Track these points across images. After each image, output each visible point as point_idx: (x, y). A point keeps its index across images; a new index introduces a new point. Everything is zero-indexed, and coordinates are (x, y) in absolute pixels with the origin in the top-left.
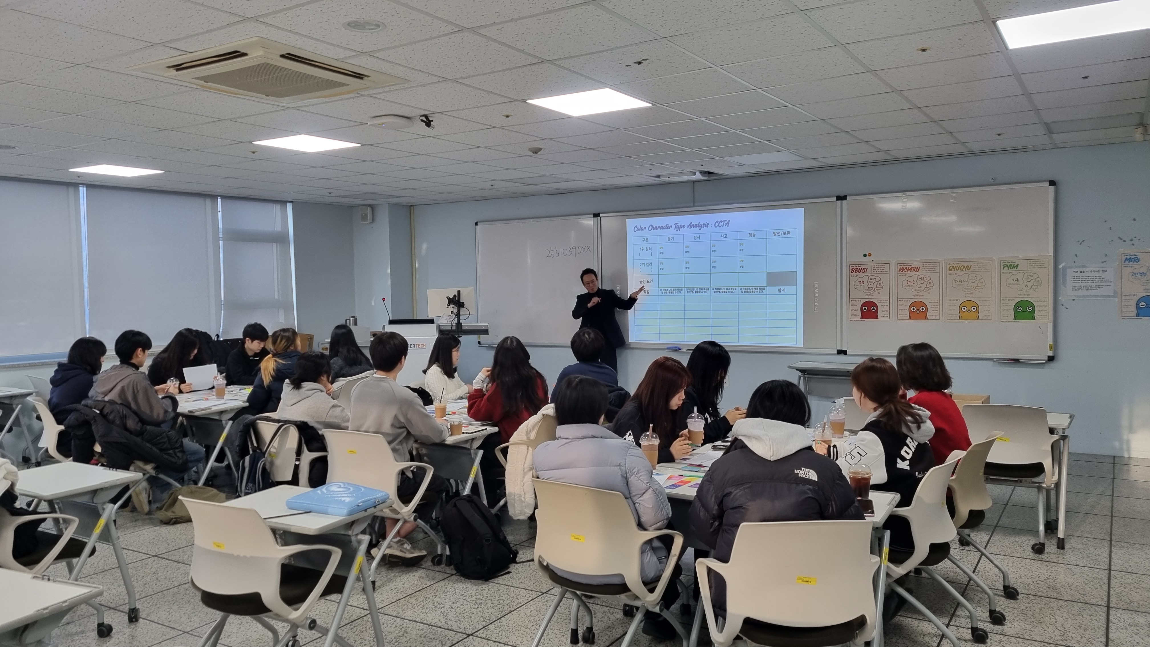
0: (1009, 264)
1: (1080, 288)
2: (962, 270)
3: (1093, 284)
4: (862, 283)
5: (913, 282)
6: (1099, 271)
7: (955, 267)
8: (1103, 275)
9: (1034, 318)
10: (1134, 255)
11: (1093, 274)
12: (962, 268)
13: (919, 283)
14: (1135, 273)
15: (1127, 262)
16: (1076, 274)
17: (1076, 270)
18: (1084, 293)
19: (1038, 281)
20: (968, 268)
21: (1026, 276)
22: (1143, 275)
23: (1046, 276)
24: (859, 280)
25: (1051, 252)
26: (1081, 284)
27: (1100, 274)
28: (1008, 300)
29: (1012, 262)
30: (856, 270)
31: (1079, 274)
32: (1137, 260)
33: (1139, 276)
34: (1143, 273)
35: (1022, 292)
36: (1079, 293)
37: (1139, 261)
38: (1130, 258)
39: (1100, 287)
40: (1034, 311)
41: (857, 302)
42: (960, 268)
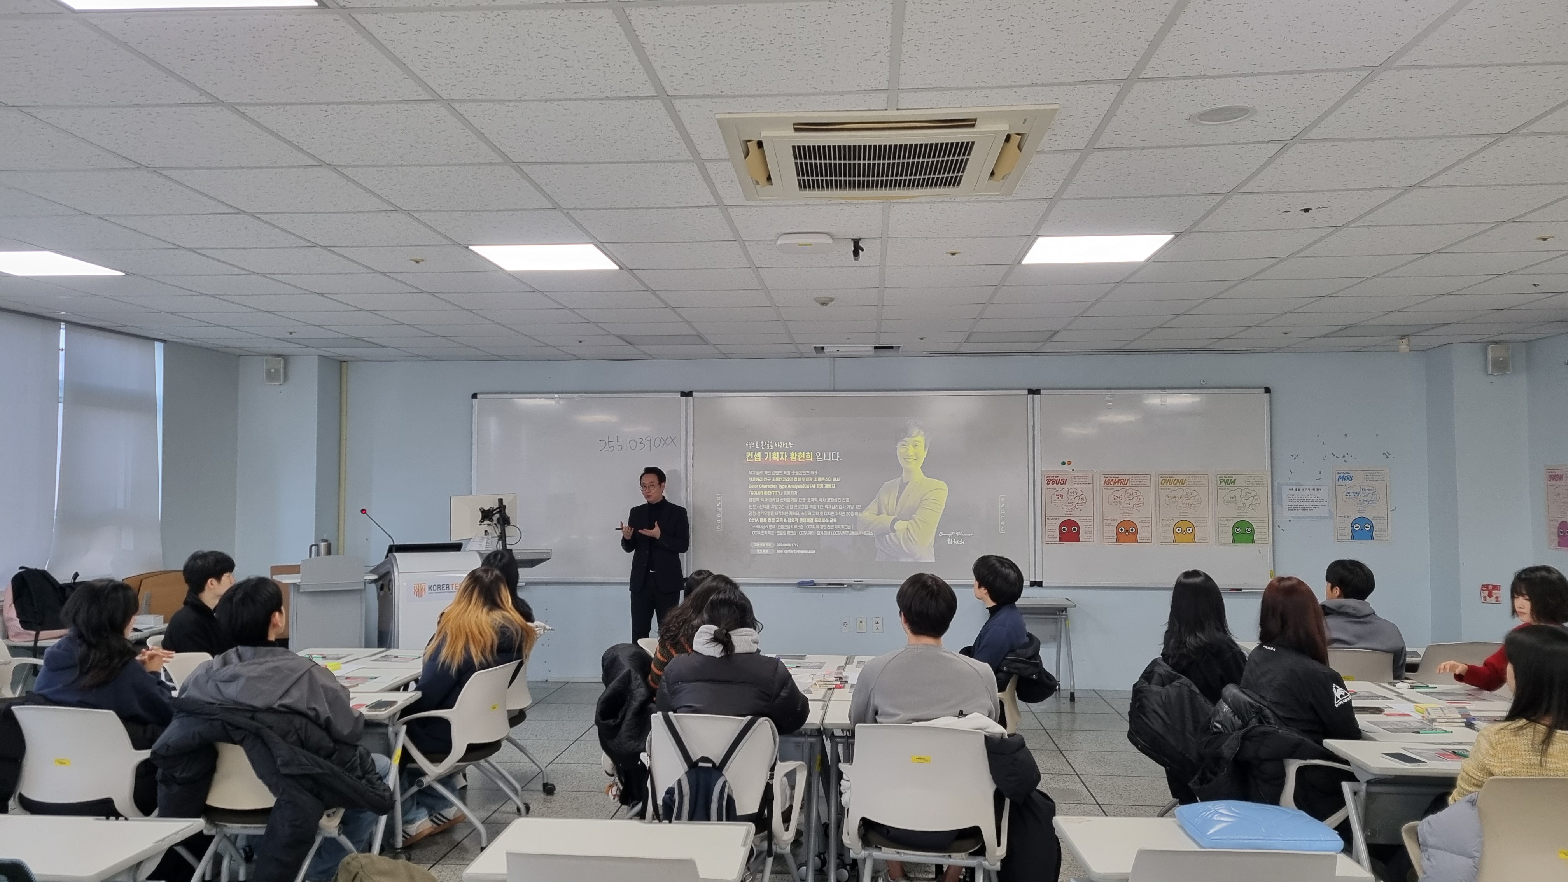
0: (1226, 479)
1: (1296, 508)
2: (1176, 484)
3: (1308, 503)
4: (1060, 497)
5: (1121, 497)
6: (1314, 490)
7: (1169, 481)
8: (1319, 494)
9: (1253, 542)
10: (1347, 473)
11: (1308, 492)
12: (1176, 482)
13: (1128, 499)
14: (1349, 493)
15: (1340, 480)
16: (1291, 493)
17: (1291, 488)
18: (1301, 513)
19: (1257, 499)
20: (1182, 482)
21: (1244, 494)
22: (1356, 495)
23: (1264, 493)
24: (1057, 493)
25: (1268, 467)
26: (1297, 503)
27: (1316, 492)
28: (1227, 520)
29: (1229, 477)
30: (1053, 481)
31: (1294, 492)
32: (1350, 478)
33: (1352, 495)
34: (1356, 493)
35: (1240, 511)
36: (1294, 513)
37: (1352, 480)
38: (1343, 476)
39: (1316, 507)
40: (1253, 533)
41: (1055, 521)
42: (1173, 482)
